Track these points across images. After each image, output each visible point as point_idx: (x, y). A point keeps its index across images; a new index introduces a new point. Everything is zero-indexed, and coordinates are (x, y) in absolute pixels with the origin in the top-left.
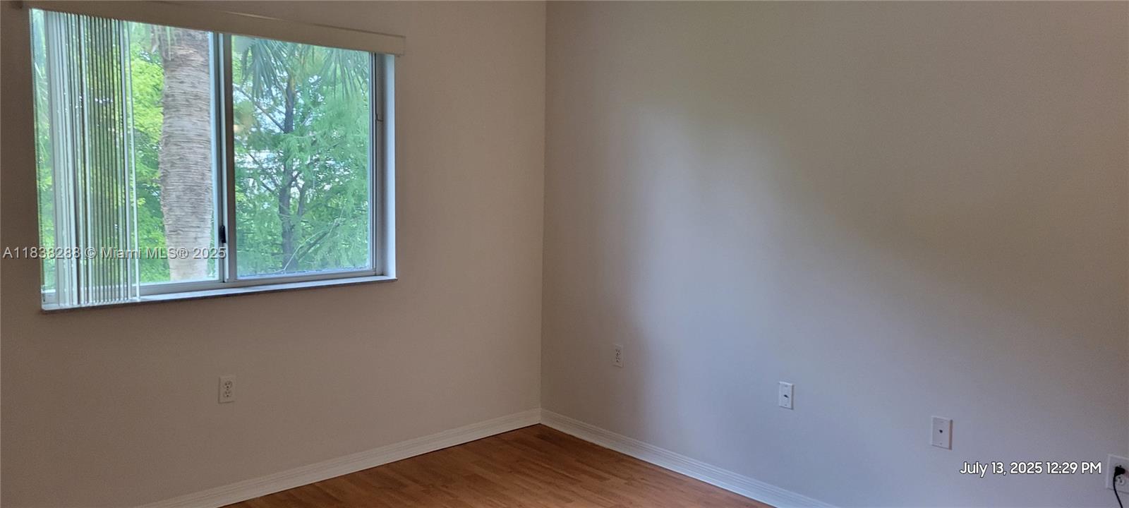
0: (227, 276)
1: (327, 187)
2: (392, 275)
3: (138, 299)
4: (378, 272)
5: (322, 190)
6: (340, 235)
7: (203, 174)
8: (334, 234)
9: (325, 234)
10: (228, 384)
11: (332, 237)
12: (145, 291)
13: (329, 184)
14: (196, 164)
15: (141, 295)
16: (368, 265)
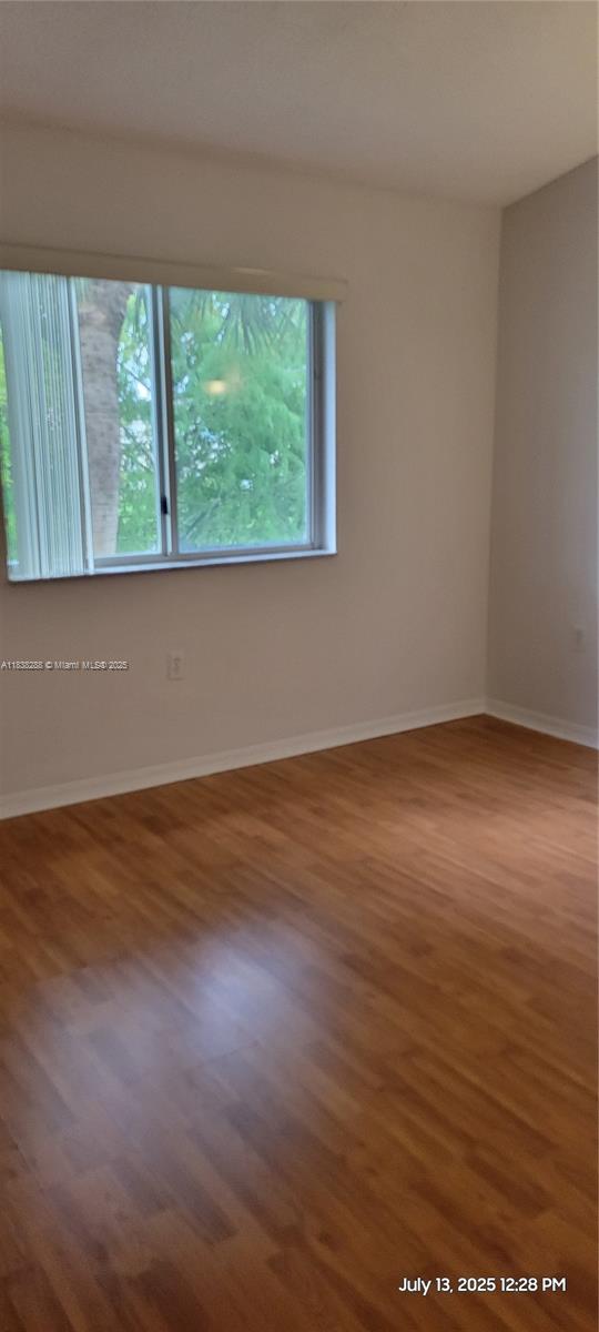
0: (170, 549)
1: (201, 466)
2: (332, 548)
3: (92, 571)
4: (316, 545)
5: (196, 469)
6: (220, 516)
7: (110, 447)
8: (213, 515)
9: (203, 515)
10: (177, 660)
11: (210, 518)
12: (98, 564)
13: (202, 461)
14: (102, 435)
15: (96, 566)
16: (304, 537)
